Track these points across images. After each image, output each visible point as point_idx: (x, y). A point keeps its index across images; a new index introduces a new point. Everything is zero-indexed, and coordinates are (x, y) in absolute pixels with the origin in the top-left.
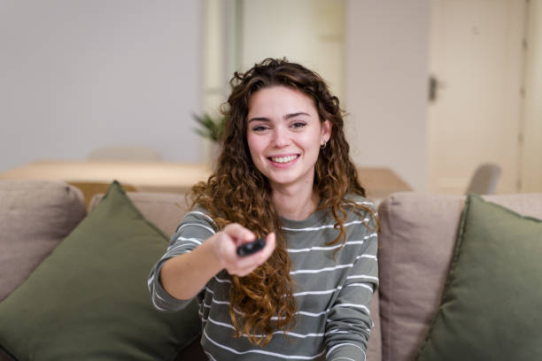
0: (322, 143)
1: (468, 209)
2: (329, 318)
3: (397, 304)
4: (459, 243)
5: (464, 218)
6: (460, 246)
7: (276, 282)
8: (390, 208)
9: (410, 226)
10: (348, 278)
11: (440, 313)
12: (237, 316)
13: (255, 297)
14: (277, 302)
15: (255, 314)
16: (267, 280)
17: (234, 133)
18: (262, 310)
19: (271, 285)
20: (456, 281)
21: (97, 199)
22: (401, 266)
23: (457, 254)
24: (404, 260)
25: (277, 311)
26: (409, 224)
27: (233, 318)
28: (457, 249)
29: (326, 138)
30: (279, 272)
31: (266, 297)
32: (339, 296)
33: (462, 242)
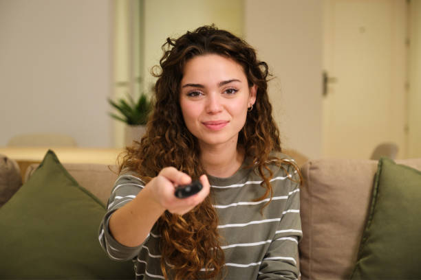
0: (249, 106)
1: (381, 171)
2: (260, 270)
3: (316, 261)
4: (373, 203)
5: (377, 180)
6: (374, 206)
7: (204, 236)
8: (308, 172)
9: (327, 188)
10: (277, 232)
11: (358, 268)
12: (167, 268)
13: (184, 250)
14: (205, 256)
15: (184, 266)
16: (195, 235)
17: (168, 97)
18: (190, 264)
19: (199, 240)
20: (371, 237)
21: (32, 169)
22: (319, 226)
23: (371, 212)
24: (322, 220)
25: (205, 264)
26: (327, 186)
27: (164, 271)
28: (372, 208)
29: (253, 101)
30: (207, 227)
31: (194, 251)
32: (269, 249)
33: (376, 202)
